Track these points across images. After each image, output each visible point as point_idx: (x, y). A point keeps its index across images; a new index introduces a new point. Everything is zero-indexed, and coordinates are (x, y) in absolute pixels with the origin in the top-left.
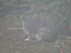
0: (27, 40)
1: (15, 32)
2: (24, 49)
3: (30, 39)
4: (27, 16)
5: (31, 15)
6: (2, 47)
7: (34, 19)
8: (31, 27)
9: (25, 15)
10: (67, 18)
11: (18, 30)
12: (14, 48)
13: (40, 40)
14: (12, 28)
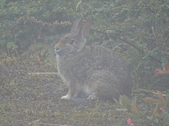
0: (65, 97)
1: (43, 80)
2: (53, 116)
3: (72, 95)
4: (68, 45)
5: (76, 43)
6: (6, 110)
7: (81, 52)
8: (74, 69)
9: (64, 42)
10: (157, 51)
11: (52, 77)
12: (31, 114)
13: (92, 98)
14: (38, 73)
